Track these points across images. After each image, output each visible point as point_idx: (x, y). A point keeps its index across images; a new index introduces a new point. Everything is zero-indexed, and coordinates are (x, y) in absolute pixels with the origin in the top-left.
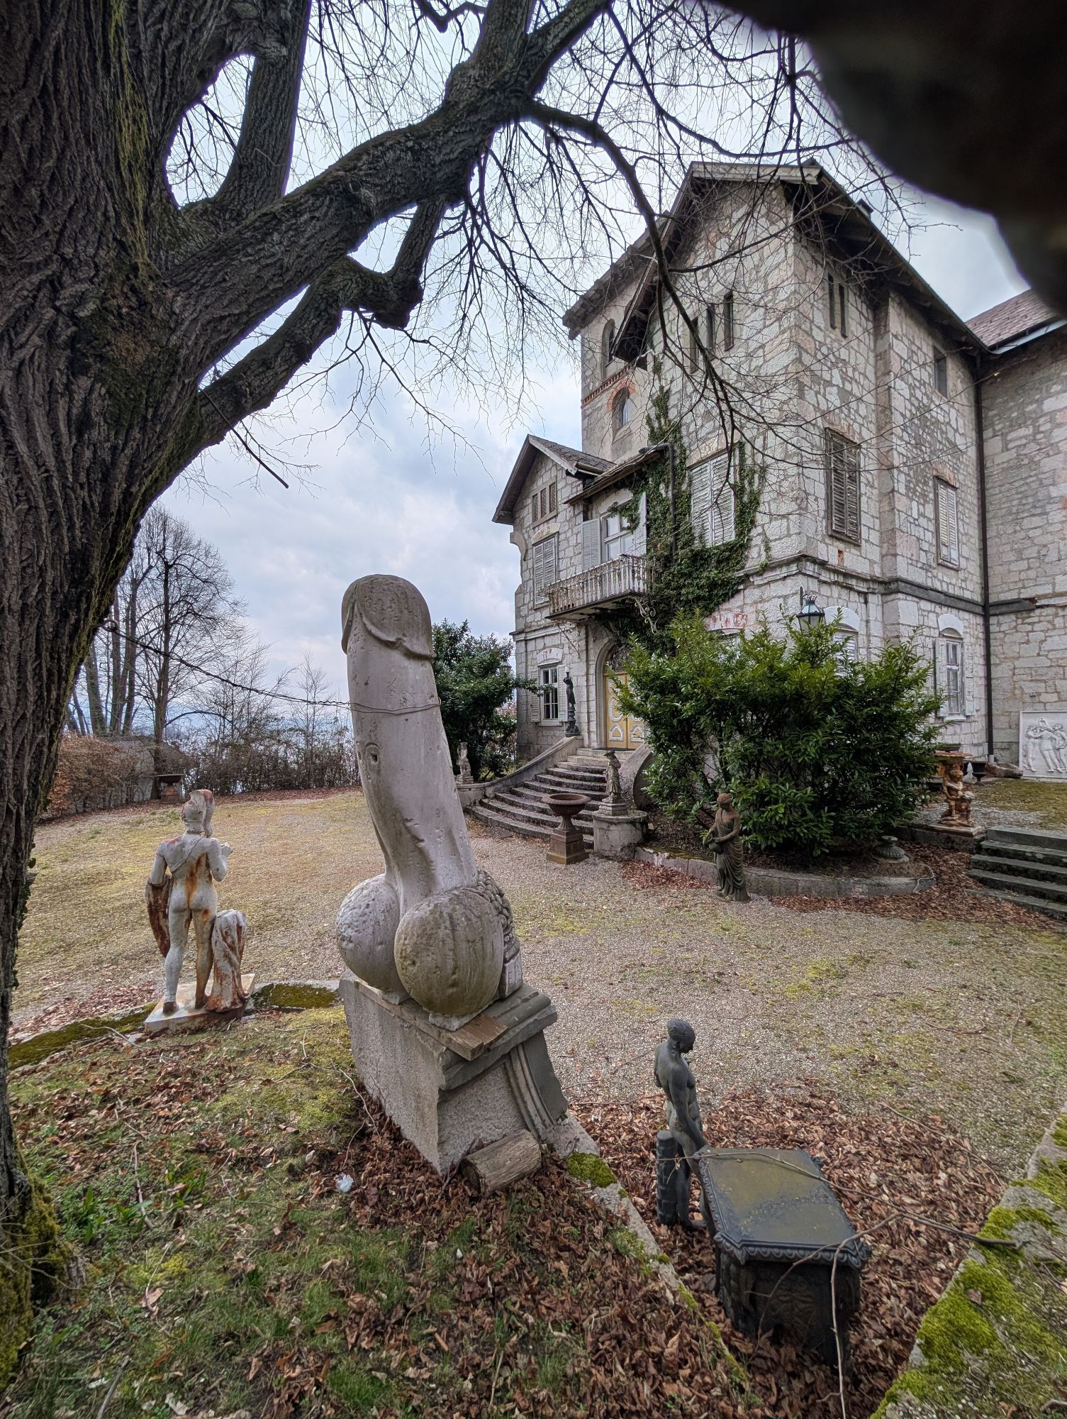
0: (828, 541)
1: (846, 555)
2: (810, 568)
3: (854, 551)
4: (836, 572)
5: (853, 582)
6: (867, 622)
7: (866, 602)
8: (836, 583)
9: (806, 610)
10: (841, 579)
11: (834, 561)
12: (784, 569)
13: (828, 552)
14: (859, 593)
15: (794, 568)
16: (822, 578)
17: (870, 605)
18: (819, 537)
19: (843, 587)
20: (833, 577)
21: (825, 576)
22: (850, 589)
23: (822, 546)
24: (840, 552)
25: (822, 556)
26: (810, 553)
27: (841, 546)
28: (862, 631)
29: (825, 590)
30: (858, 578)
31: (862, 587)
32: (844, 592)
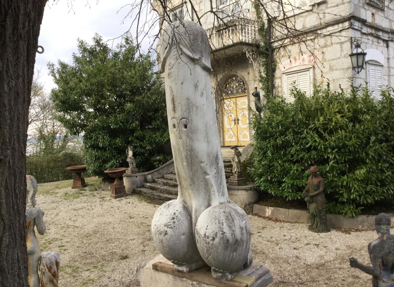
0: (366, 7)
1: (376, 16)
2: (357, 25)
3: (380, 13)
4: (371, 27)
5: (380, 34)
6: (388, 59)
7: (388, 46)
8: (371, 34)
9: (355, 52)
10: (373, 31)
11: (369, 20)
12: (341, 25)
13: (366, 14)
14: (384, 41)
15: (347, 24)
16: (363, 31)
17: (390, 48)
18: (361, 5)
19: (375, 37)
20: (370, 31)
21: (365, 30)
22: (378, 37)
23: (362, 11)
24: (373, 14)
25: (363, 17)
26: (357, 15)
27: (374, 11)
28: (385, 65)
29: (364, 39)
30: (383, 31)
31: (386, 37)
32: (375, 40)
